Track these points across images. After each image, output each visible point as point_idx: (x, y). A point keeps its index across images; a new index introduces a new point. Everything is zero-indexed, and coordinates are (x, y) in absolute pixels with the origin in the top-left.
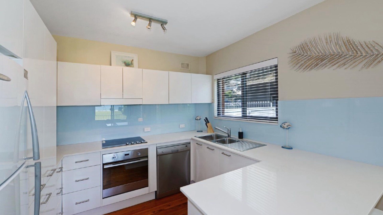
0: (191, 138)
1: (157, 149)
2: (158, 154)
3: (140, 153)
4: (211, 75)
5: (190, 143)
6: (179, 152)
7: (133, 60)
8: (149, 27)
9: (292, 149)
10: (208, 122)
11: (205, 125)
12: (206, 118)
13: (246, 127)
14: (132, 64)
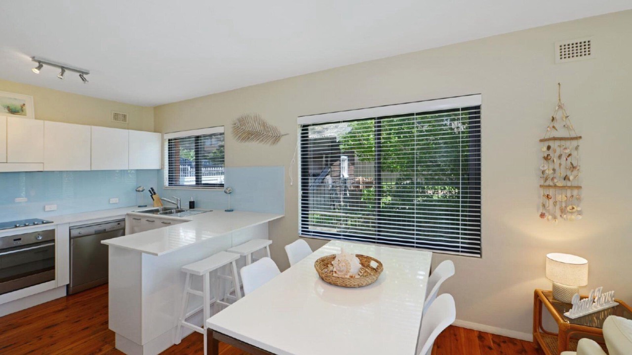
0: (126, 214)
1: (71, 230)
2: (72, 236)
3: (41, 236)
4: (161, 133)
5: (124, 220)
6: (107, 232)
7: (24, 104)
8: (61, 77)
9: (232, 211)
10: (155, 193)
11: (151, 197)
12: (152, 188)
13: (199, 195)
14: (22, 111)
